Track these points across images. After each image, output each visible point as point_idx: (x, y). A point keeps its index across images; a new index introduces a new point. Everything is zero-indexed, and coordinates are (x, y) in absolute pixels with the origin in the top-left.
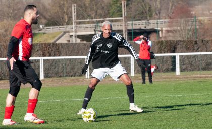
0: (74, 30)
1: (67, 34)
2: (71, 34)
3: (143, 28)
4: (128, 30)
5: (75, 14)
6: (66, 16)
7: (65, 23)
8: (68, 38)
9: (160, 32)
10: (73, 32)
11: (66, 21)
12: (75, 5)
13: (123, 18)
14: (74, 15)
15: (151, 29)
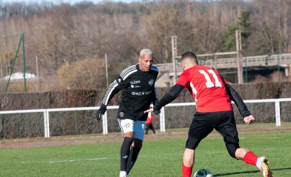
0: (174, 69)
1: (166, 74)
2: (171, 74)
3: (264, 65)
4: (244, 68)
5: (176, 48)
6: (166, 52)
7: (165, 61)
8: (168, 80)
9: (286, 71)
10: (173, 71)
11: (167, 57)
12: (176, 37)
13: (237, 52)
14: (174, 50)
15: (274, 66)
